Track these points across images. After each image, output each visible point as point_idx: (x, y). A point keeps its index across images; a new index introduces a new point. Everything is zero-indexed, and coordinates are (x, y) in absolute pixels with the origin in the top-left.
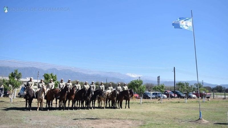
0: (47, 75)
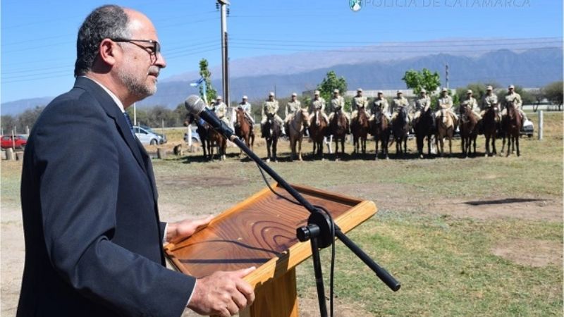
0: (410, 74)
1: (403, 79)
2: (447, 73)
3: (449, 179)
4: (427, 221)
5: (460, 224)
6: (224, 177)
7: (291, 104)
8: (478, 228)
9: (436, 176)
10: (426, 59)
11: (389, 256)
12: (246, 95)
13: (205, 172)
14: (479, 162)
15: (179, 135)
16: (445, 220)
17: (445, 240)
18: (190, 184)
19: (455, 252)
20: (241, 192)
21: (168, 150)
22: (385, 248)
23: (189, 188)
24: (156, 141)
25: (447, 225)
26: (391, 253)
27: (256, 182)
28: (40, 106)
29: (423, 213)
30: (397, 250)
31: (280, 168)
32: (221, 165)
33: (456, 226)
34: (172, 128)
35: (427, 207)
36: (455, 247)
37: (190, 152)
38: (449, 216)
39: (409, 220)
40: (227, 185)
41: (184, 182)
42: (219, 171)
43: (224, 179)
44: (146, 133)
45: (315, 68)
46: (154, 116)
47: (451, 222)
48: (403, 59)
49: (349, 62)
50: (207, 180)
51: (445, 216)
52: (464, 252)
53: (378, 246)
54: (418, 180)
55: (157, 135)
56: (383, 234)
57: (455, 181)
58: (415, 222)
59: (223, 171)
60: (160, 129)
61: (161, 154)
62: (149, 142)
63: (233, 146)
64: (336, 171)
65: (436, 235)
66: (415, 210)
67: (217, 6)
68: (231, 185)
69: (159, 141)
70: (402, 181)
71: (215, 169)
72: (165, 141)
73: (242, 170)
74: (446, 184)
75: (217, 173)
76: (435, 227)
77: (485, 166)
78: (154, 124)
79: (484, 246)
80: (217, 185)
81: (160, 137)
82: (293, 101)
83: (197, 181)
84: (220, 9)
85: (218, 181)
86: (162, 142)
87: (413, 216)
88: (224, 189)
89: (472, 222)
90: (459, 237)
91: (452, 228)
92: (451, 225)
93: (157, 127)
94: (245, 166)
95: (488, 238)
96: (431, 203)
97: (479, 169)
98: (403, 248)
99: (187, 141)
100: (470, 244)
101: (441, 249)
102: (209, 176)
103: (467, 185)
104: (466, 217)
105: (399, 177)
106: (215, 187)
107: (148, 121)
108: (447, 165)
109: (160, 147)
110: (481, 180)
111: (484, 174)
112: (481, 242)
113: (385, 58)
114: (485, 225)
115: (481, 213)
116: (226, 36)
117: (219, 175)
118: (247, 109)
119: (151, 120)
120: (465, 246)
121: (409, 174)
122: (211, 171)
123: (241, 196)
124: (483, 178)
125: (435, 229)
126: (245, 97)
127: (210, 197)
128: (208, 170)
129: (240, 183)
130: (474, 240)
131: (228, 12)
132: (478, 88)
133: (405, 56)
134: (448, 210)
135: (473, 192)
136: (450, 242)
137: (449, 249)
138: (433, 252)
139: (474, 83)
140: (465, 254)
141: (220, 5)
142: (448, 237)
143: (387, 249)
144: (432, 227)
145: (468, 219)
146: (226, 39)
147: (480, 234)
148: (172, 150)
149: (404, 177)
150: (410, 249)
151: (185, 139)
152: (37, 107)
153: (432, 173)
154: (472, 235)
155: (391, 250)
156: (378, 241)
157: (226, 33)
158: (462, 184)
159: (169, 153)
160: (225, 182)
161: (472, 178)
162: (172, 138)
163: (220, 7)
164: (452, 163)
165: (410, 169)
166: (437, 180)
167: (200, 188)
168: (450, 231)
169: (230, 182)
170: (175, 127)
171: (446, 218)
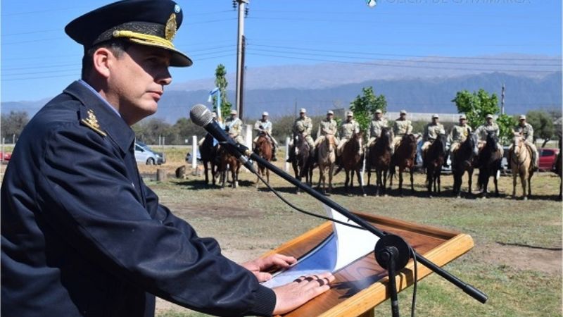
1: (453, 101)
2: (503, 95)
3: (506, 223)
4: (482, 272)
5: (522, 278)
6: (237, 207)
7: (325, 124)
8: (544, 283)
9: (490, 218)
10: (477, 79)
11: (440, 310)
12: (266, 111)
13: (214, 200)
14: (541, 205)
15: (179, 155)
16: (504, 272)
17: (505, 295)
18: (196, 213)
19: (518, 309)
20: (257, 226)
21: (168, 172)
22: (433, 299)
23: (196, 217)
24: (153, 160)
25: (506, 277)
26: (441, 306)
27: (275, 215)
28: (15, 112)
29: (476, 261)
30: (449, 303)
31: (302, 200)
32: (233, 193)
33: (517, 280)
34: (171, 146)
35: (480, 255)
36: (517, 304)
37: (194, 175)
38: (509, 267)
39: (460, 270)
40: (240, 217)
41: (189, 211)
42: (230, 200)
43: (237, 210)
44: (142, 150)
45: (345, 83)
46: (150, 131)
47: (511, 275)
48: (450, 76)
49: (385, 78)
50: (216, 209)
51: (504, 267)
52: (528, 310)
53: (425, 297)
54: (470, 223)
55: (155, 153)
56: (431, 284)
57: (513, 226)
58: (468, 272)
59: (235, 200)
60: (157, 146)
61: (161, 176)
62: (145, 161)
63: (244, 171)
64: (370, 207)
65: (494, 289)
66: (466, 258)
67: (234, 4)
68: (246, 217)
69: (156, 160)
70: (450, 223)
71: (225, 198)
72: (164, 160)
73: (258, 201)
74: (503, 229)
75: (229, 202)
76: (493, 280)
77: (549, 210)
78: (150, 140)
79: (552, 305)
80: (229, 217)
81: (158, 156)
82: (328, 120)
83: (204, 211)
84: (237, 9)
85: (230, 211)
86: (160, 162)
87: (465, 265)
88: (238, 221)
89: (536, 275)
90: (521, 292)
91: (513, 281)
92: (511, 278)
93: (153, 144)
94: (261, 196)
95: (556, 294)
96: (486, 250)
97: (543, 214)
98: (455, 301)
99: (191, 163)
100: (535, 301)
101: (501, 305)
102: (219, 204)
103: (528, 231)
104: (528, 269)
105: (446, 218)
106: (227, 219)
107: (143, 136)
108: (503, 206)
109: (158, 167)
110: (546, 227)
111: (548, 219)
112: (548, 299)
113: (427, 74)
114: (552, 280)
115: (547, 266)
116: (243, 40)
117: (231, 205)
118: (267, 128)
119: (146, 135)
120: (529, 303)
121: (457, 215)
122: (221, 199)
123: (259, 231)
124: (547, 223)
125: (492, 281)
126: (266, 114)
127: (221, 230)
128: (217, 198)
129: (256, 215)
130: (539, 297)
131: (246, 12)
132: (540, 116)
133: (453, 74)
134: (507, 259)
135: (536, 240)
136: (511, 298)
137: (510, 305)
138: (492, 307)
139: (536, 110)
140: (529, 312)
141: (237, 3)
142: (508, 291)
143: (436, 301)
144: (488, 278)
145: (530, 272)
146: (243, 44)
147: (547, 290)
148: (174, 172)
149: (452, 219)
150: (464, 303)
151: (187, 160)
152: (12, 113)
153: (485, 215)
154: (537, 290)
155: (441, 303)
156: (426, 291)
157: (243, 37)
158: (522, 229)
159: (169, 175)
160: (237, 213)
161: (534, 224)
162: (171, 157)
163: (237, 5)
164: (509, 204)
165: (458, 209)
166: (491, 224)
167: (209, 218)
168: (510, 284)
169: (244, 213)
170: (173, 145)
171: (505, 270)
